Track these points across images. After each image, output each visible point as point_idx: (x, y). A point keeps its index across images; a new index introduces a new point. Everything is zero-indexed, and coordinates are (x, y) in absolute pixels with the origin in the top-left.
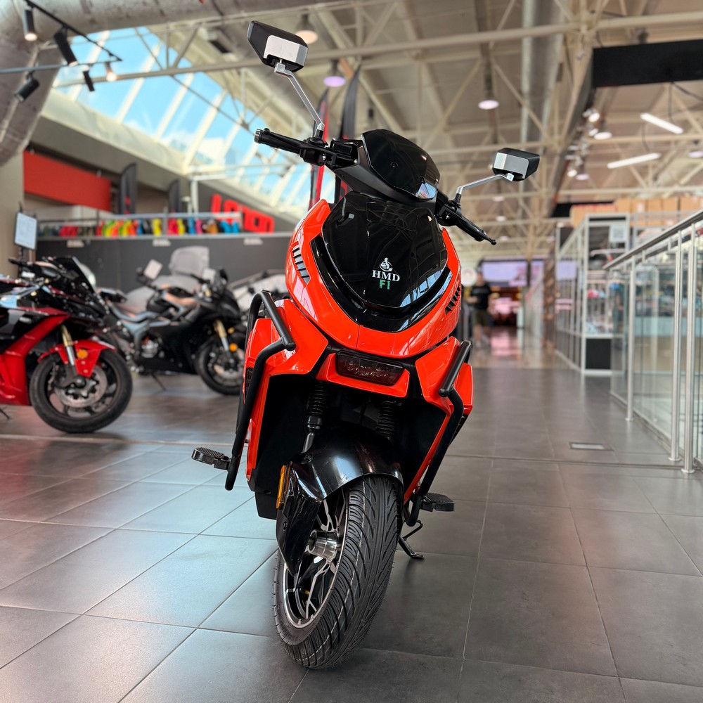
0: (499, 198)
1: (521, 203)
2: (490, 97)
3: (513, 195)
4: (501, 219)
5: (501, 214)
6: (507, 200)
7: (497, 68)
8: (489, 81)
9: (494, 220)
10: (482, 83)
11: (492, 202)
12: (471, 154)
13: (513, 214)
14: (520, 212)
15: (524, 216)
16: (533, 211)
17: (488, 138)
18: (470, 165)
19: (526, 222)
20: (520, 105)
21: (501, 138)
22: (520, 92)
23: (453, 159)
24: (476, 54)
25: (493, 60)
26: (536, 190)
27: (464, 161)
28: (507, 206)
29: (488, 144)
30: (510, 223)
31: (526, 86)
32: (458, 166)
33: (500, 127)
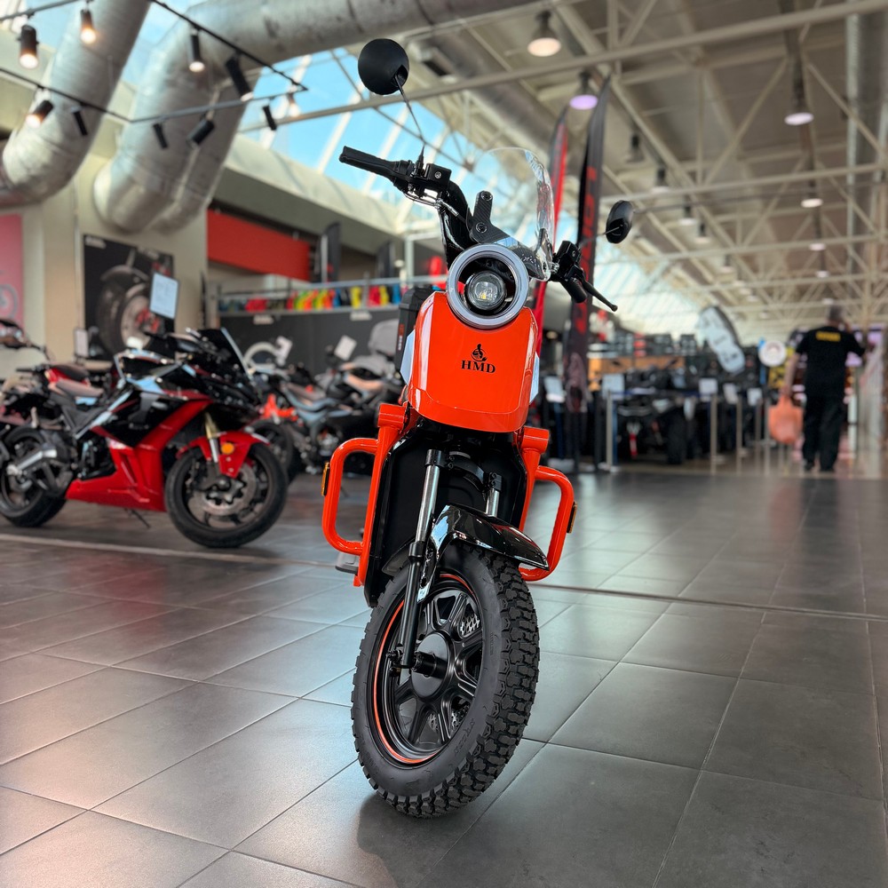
0: (817, 247)
1: (851, 252)
2: (800, 108)
3: (839, 240)
4: (822, 275)
5: (823, 268)
6: (830, 248)
7: (810, 68)
8: (799, 86)
9: (813, 276)
10: (789, 88)
11: (811, 252)
12: (778, 186)
13: (840, 268)
14: (849, 264)
15: (856, 269)
16: (867, 262)
17: (799, 165)
18: (775, 202)
19: (859, 277)
20: (845, 117)
21: (818, 164)
22: (845, 98)
23: (750, 192)
24: (780, 50)
25: (804, 58)
26: (872, 233)
27: (766, 195)
28: (830, 257)
29: (802, 171)
30: (836, 279)
31: (853, 89)
32: (757, 204)
33: (818, 150)
